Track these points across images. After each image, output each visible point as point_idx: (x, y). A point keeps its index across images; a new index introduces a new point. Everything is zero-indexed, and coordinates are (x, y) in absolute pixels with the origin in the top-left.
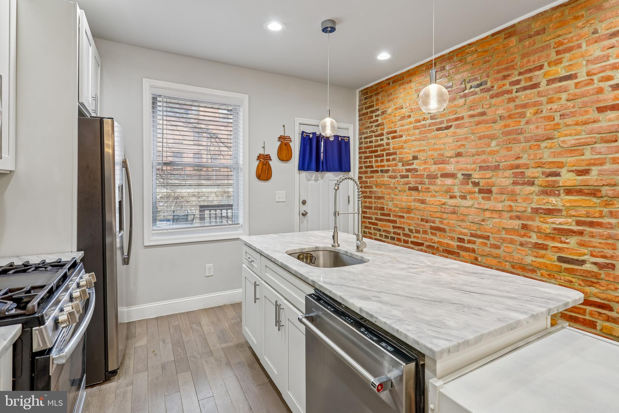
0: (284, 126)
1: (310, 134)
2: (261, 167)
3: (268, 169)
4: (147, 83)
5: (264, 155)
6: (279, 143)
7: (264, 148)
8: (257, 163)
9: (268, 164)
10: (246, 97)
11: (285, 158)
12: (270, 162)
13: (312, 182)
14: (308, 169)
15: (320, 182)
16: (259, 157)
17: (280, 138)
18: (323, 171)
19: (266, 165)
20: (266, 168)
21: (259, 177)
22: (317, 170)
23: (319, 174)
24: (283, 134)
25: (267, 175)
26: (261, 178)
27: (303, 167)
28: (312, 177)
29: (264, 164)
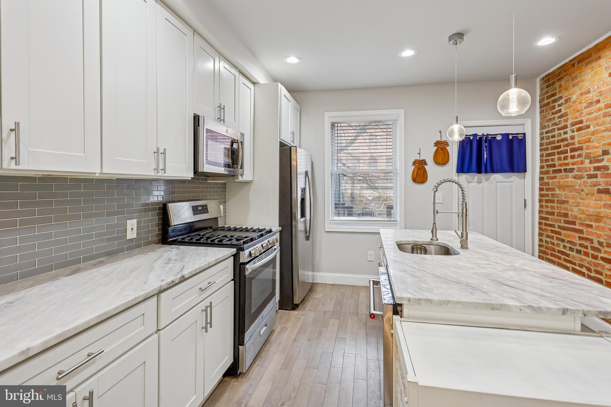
0: (440, 132)
1: (470, 135)
2: (416, 171)
3: (424, 172)
4: (327, 115)
5: (419, 160)
6: (436, 148)
7: (419, 154)
8: (413, 168)
9: (423, 168)
10: (402, 111)
11: (441, 162)
12: (426, 167)
13: (475, 184)
14: (469, 171)
15: (485, 184)
16: (414, 163)
17: (437, 144)
18: (486, 172)
19: (421, 169)
20: (421, 172)
21: (415, 180)
22: (479, 171)
23: (483, 176)
24: (439, 140)
25: (423, 178)
26: (416, 181)
27: (461, 169)
28: (474, 179)
29: (419, 169)
